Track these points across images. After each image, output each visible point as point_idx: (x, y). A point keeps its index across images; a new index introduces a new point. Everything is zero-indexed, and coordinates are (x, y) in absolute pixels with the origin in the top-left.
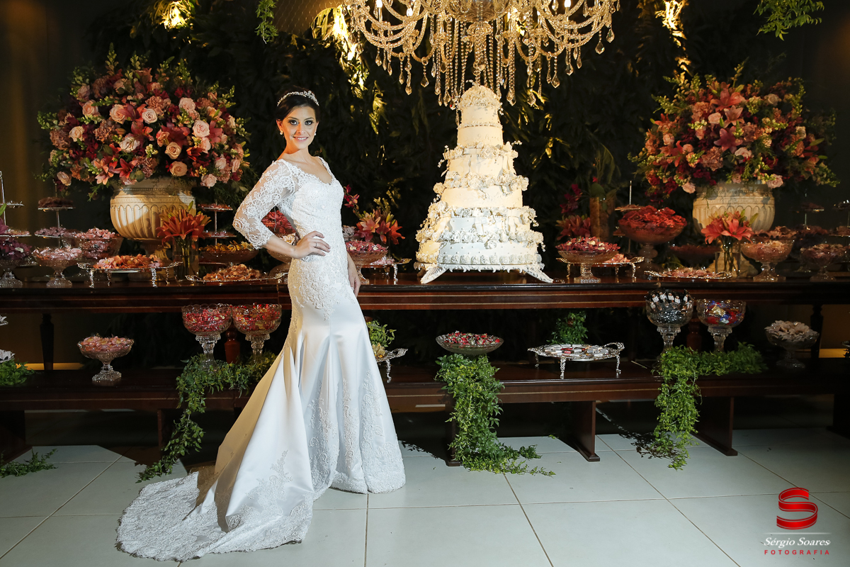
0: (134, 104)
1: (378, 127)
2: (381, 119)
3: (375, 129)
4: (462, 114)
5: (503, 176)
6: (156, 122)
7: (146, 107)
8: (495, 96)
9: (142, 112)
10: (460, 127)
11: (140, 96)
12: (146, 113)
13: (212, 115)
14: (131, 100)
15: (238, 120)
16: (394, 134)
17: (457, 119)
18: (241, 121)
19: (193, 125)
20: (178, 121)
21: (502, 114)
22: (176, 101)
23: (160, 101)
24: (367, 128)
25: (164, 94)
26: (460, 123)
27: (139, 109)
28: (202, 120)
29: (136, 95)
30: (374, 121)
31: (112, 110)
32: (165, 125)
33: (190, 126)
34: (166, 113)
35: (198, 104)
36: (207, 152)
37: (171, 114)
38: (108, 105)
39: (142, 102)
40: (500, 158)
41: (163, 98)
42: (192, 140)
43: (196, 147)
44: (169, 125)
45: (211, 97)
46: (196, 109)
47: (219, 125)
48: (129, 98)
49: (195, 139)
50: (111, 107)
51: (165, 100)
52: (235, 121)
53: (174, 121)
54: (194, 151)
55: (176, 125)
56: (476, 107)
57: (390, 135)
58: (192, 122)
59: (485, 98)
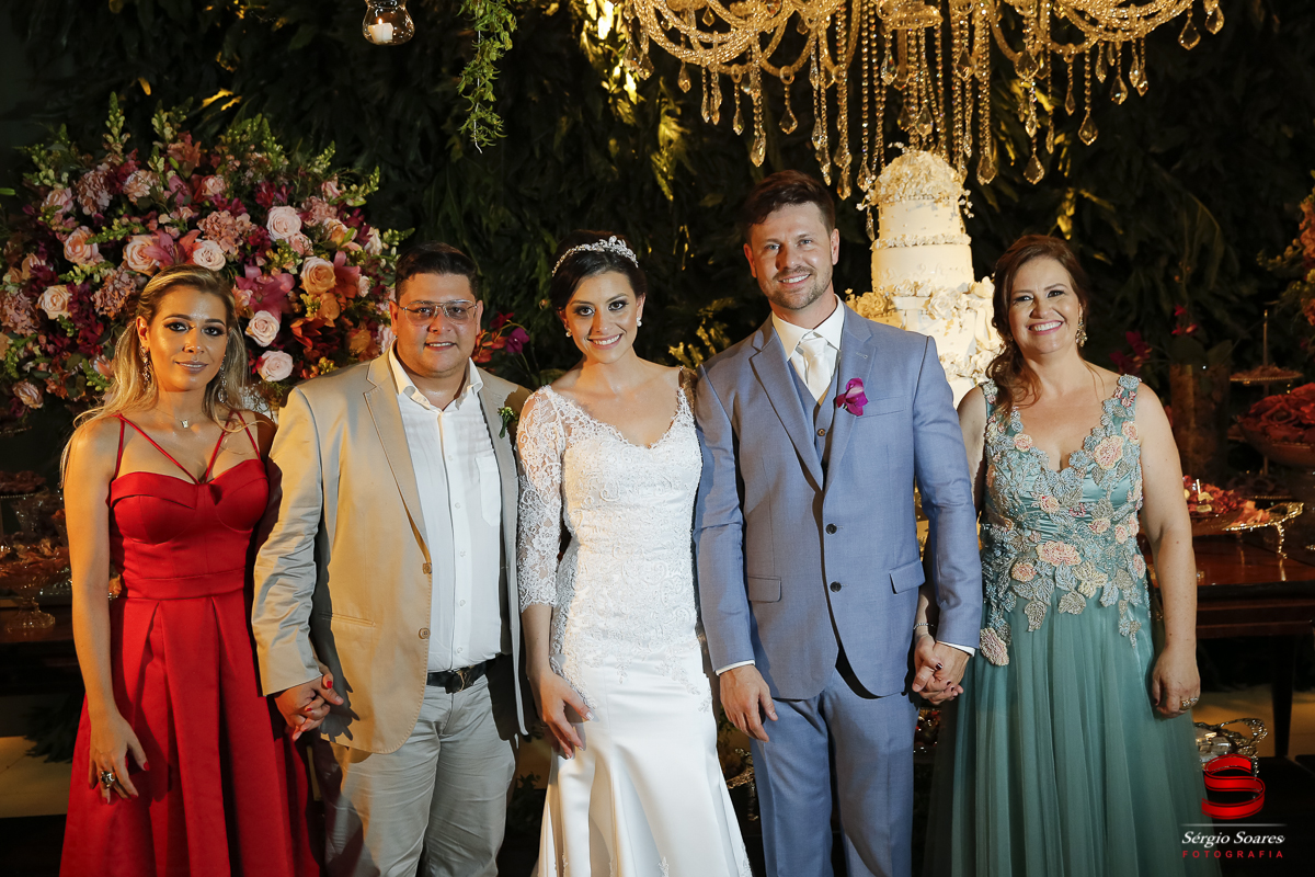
0: (175, 231)
1: (673, 185)
2: (678, 167)
3: (665, 189)
4: (882, 218)
5: (976, 357)
6: (224, 267)
7: (199, 237)
8: (953, 173)
9: (192, 250)
10: (876, 245)
11: (186, 213)
12: (202, 250)
13: (338, 240)
14: (167, 224)
15: (386, 235)
16: (710, 201)
17: (870, 225)
18: (393, 236)
19: (300, 268)
20: (269, 261)
21: (971, 216)
22: (260, 217)
23: (230, 221)
24: (647, 187)
25: (237, 207)
26: (877, 236)
27: (185, 242)
28: (318, 255)
29: (177, 209)
30: (662, 172)
31: (129, 248)
32: (242, 274)
33: (295, 271)
34: (242, 248)
35: (305, 215)
36: (332, 325)
37: (254, 249)
38: (119, 238)
39: (192, 224)
40: (970, 314)
41: (234, 214)
42: (300, 301)
43: (310, 316)
44: (251, 271)
45: (330, 194)
46: (304, 230)
47: (354, 259)
48: (164, 219)
49: (307, 299)
50: (125, 242)
51: (238, 219)
52: (381, 238)
53: (260, 262)
54: (306, 327)
55: (265, 271)
56: (912, 203)
57: (702, 204)
58: (300, 261)
59: (932, 183)
